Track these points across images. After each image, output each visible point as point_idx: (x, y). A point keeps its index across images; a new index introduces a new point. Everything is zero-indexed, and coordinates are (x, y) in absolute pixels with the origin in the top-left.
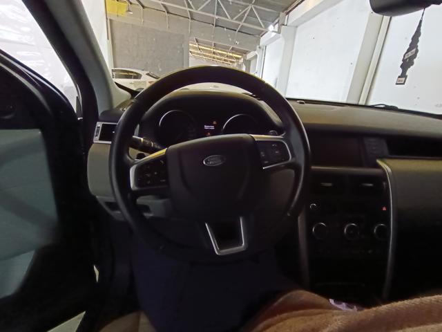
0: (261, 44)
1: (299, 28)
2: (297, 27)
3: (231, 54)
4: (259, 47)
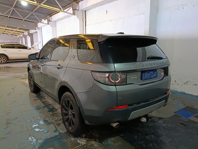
0: (38, 27)
1: (57, 23)
2: (56, 22)
3: (19, 30)
4: (38, 28)
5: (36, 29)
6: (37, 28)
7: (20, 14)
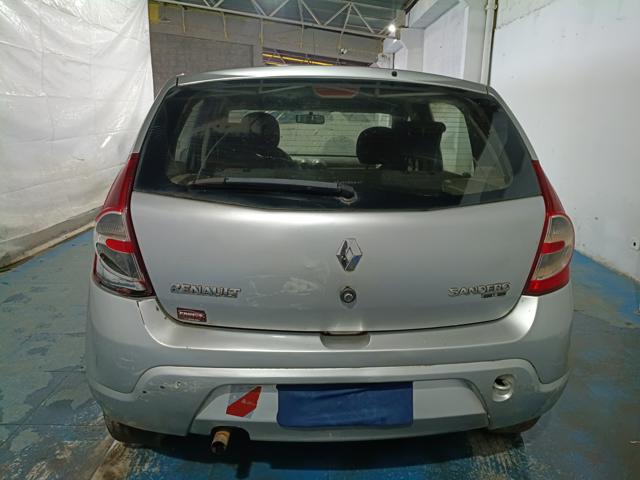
0: (384, 50)
1: (427, 30)
2: (424, 28)
4: (383, 56)
5: (376, 61)
6: (380, 55)
7: (314, 12)
